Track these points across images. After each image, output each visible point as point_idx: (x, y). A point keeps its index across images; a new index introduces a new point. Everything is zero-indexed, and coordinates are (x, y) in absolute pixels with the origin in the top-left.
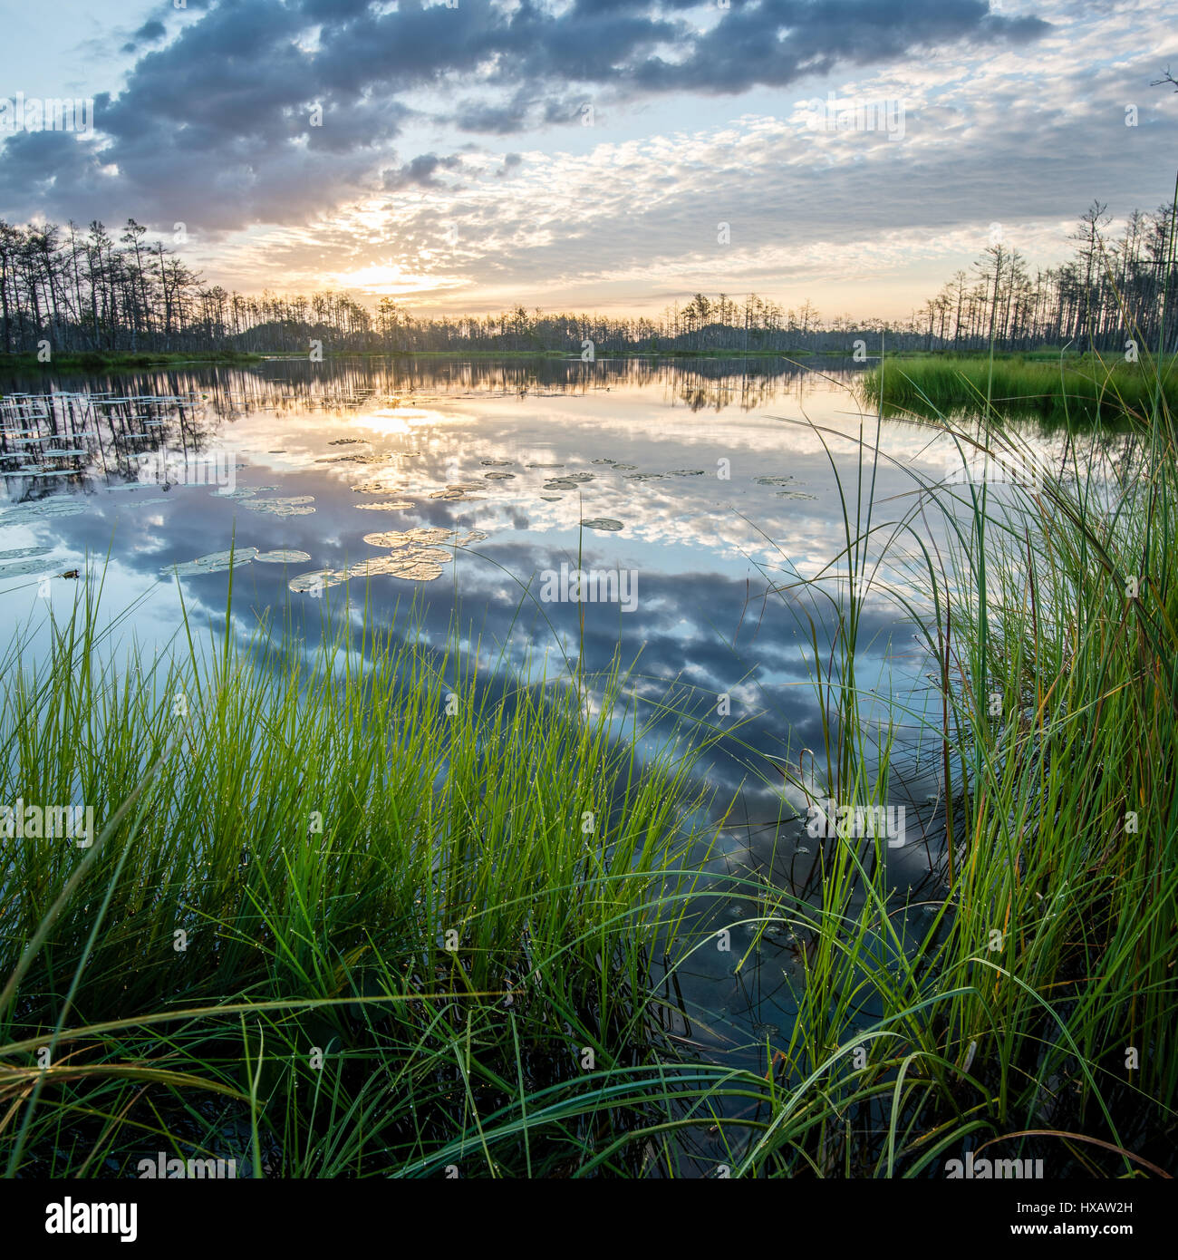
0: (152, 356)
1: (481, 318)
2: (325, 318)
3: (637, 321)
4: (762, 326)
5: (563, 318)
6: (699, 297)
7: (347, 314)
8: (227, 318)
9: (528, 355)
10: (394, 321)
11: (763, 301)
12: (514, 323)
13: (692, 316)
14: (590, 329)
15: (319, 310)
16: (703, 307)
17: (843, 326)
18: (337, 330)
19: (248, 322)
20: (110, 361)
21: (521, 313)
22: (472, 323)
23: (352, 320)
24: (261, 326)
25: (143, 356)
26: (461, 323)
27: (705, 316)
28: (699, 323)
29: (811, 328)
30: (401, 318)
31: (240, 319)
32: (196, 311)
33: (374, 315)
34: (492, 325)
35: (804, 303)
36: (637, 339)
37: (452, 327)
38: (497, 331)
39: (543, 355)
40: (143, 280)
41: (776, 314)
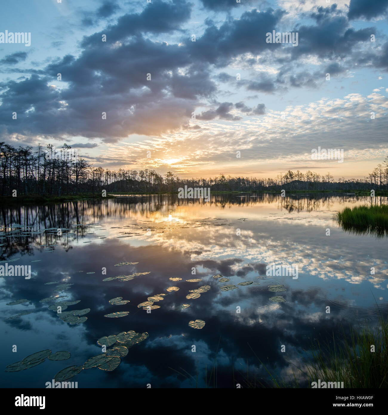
0: (66, 197)
1: (208, 179)
2: (144, 179)
3: (267, 179)
4: (313, 181)
5: (239, 178)
6: (289, 172)
7: (153, 178)
8: (103, 179)
9: (225, 192)
10: (172, 180)
11: (313, 173)
12: (220, 180)
13: (287, 178)
14: (250, 182)
15: (142, 177)
16: (291, 175)
17: (342, 182)
18: (149, 183)
19: (111, 180)
20: (47, 199)
21: (223, 177)
22: (204, 180)
23: (155, 180)
24: (118, 182)
25: (63, 197)
26: (199, 180)
27: (292, 178)
28: (289, 180)
29: (331, 182)
30: (175, 179)
31: (109, 179)
32: (90, 177)
33: (164, 177)
34: (212, 181)
35: (327, 174)
36: (267, 186)
37: (196, 182)
38: (213, 183)
39: (231, 193)
40: (68, 167)
41: (318, 177)
